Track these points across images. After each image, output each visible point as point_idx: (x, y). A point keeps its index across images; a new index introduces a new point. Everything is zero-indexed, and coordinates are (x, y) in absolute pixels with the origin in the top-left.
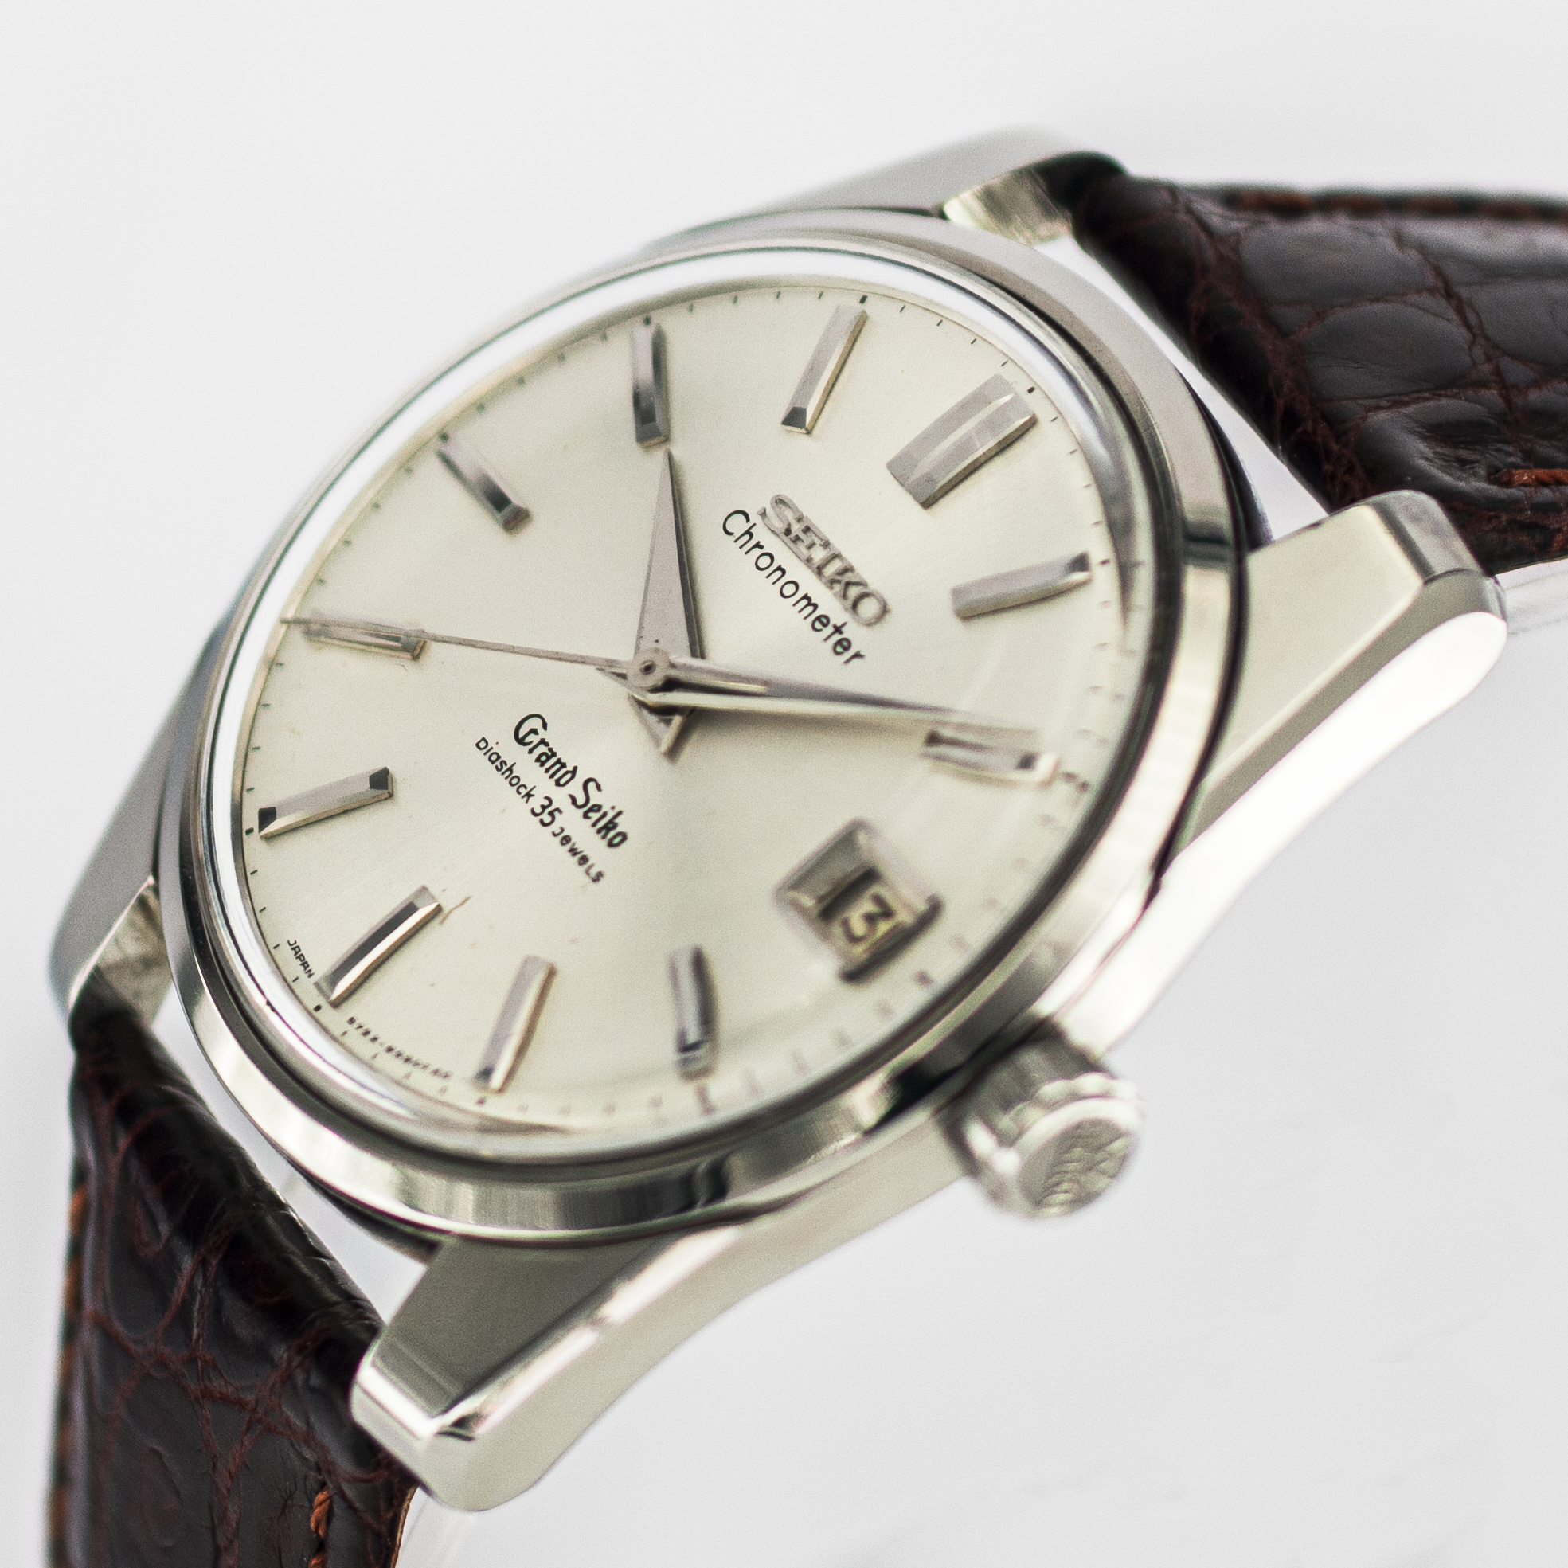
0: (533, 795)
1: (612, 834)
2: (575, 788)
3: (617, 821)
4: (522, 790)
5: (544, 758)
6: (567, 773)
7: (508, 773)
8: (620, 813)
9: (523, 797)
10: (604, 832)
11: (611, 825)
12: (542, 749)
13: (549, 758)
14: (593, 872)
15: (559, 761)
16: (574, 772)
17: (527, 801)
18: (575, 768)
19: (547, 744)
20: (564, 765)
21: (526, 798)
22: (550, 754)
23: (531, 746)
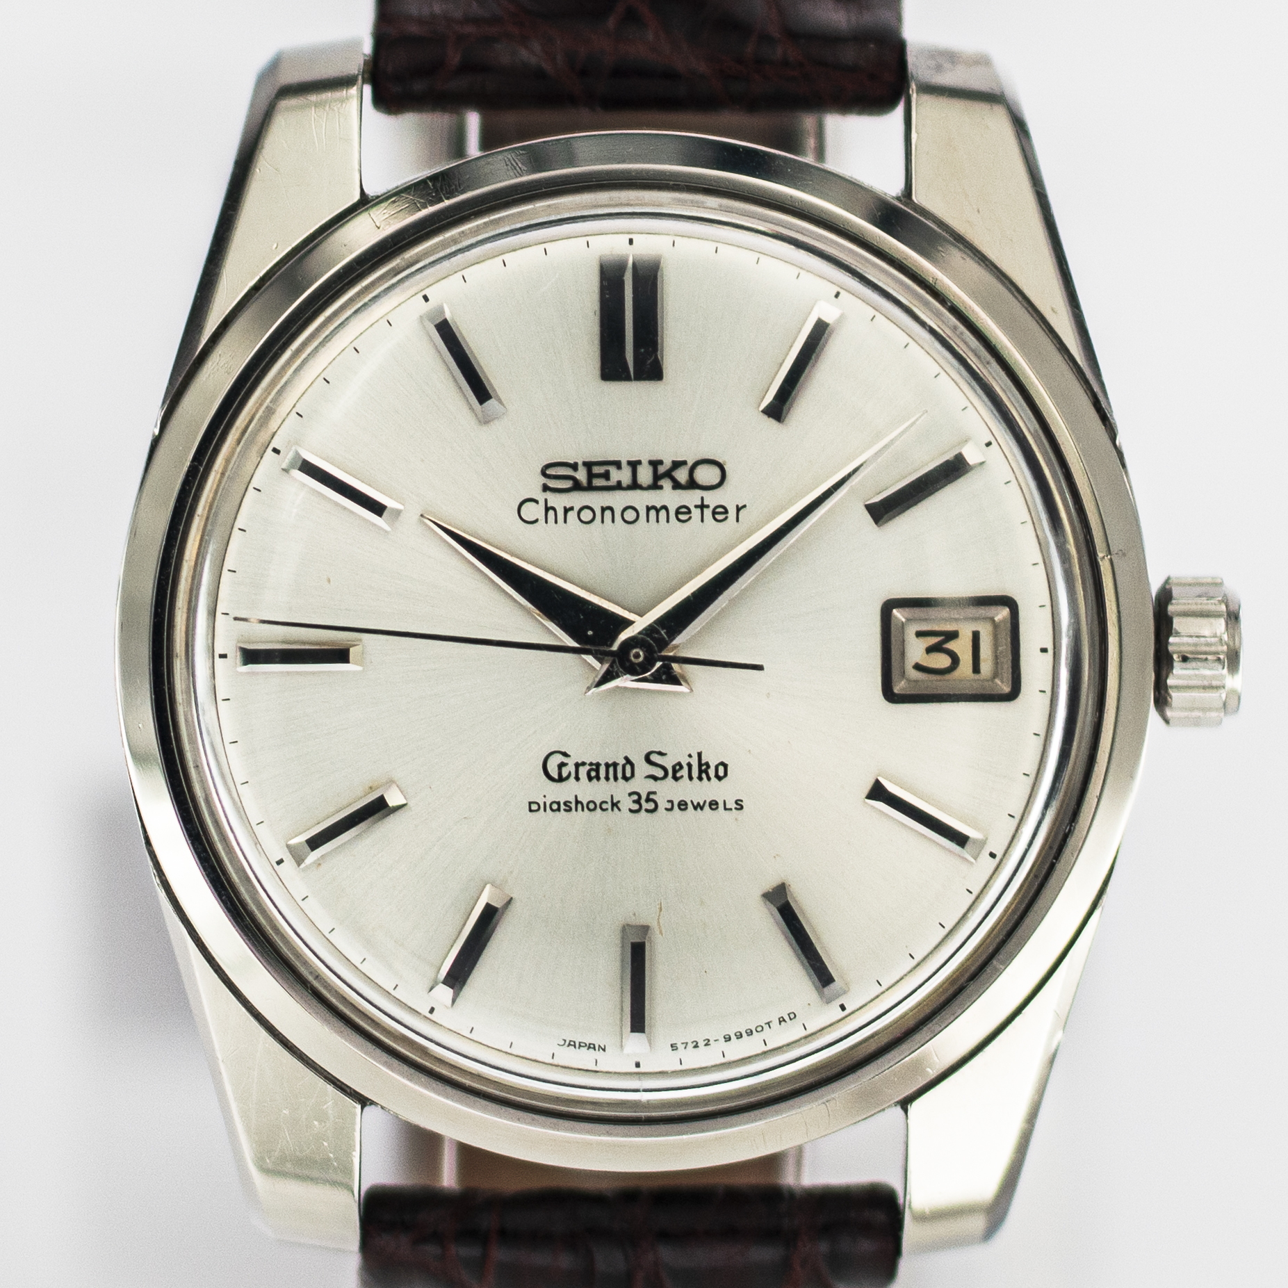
0: (619, 802)
1: (712, 772)
2: (642, 769)
3: (703, 762)
4: (604, 806)
5: (593, 774)
6: (624, 767)
7: (579, 806)
8: (700, 755)
9: (612, 810)
10: (704, 776)
11: (704, 768)
12: (583, 771)
13: (597, 771)
14: (731, 804)
15: (607, 765)
16: (628, 760)
17: (619, 810)
18: (626, 758)
19: (584, 764)
20: (615, 765)
21: (615, 808)
22: (594, 767)
23: (573, 775)
